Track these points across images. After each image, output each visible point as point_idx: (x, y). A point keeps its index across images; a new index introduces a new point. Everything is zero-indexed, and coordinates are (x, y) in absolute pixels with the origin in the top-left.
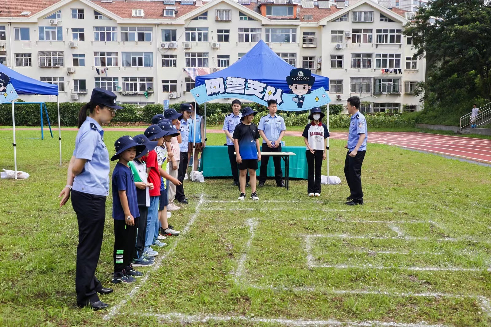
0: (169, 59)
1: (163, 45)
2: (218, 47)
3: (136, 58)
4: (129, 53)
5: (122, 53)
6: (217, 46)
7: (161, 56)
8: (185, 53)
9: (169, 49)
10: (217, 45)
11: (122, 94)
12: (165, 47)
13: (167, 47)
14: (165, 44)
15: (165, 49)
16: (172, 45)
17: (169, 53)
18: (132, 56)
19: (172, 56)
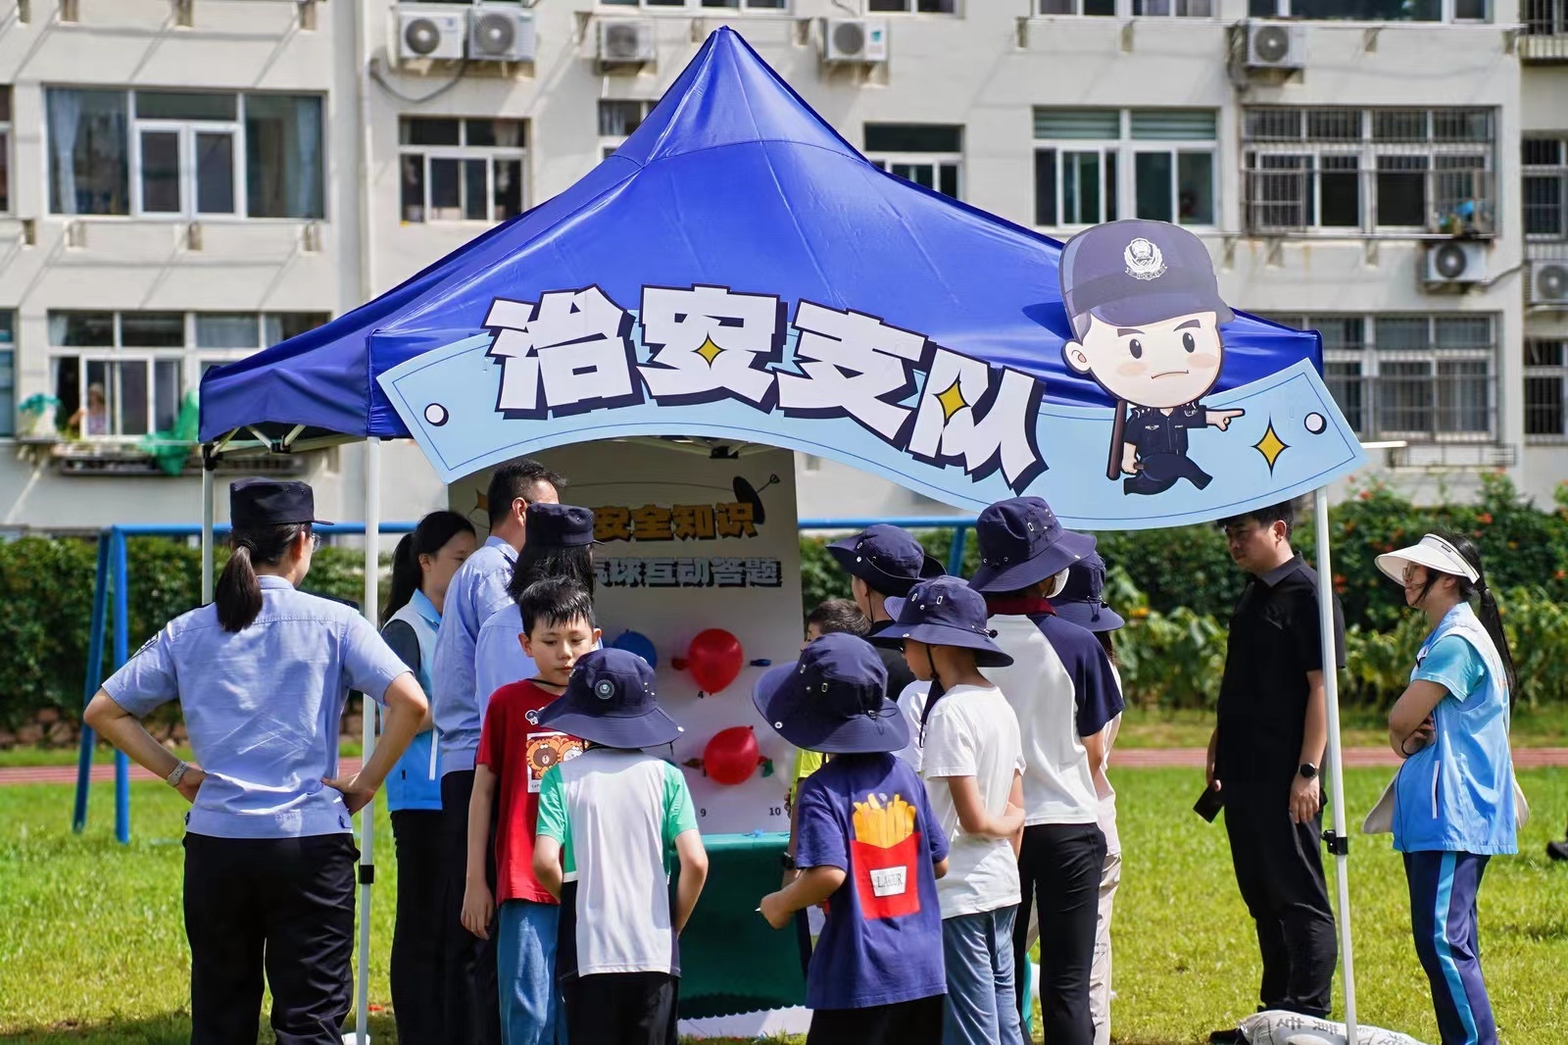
0: (463, 151)
1: (424, 35)
2: (879, 57)
3: (172, 139)
4: (116, 93)
5: (52, 91)
6: (871, 51)
7: (393, 129)
8: (604, 105)
9: (468, 67)
10: (869, 42)
11: (55, 461)
12: (437, 53)
13: (458, 54)
14: (441, 26)
15: (441, 65)
16: (496, 33)
17: (465, 102)
18: (137, 127)
19: (483, 131)
